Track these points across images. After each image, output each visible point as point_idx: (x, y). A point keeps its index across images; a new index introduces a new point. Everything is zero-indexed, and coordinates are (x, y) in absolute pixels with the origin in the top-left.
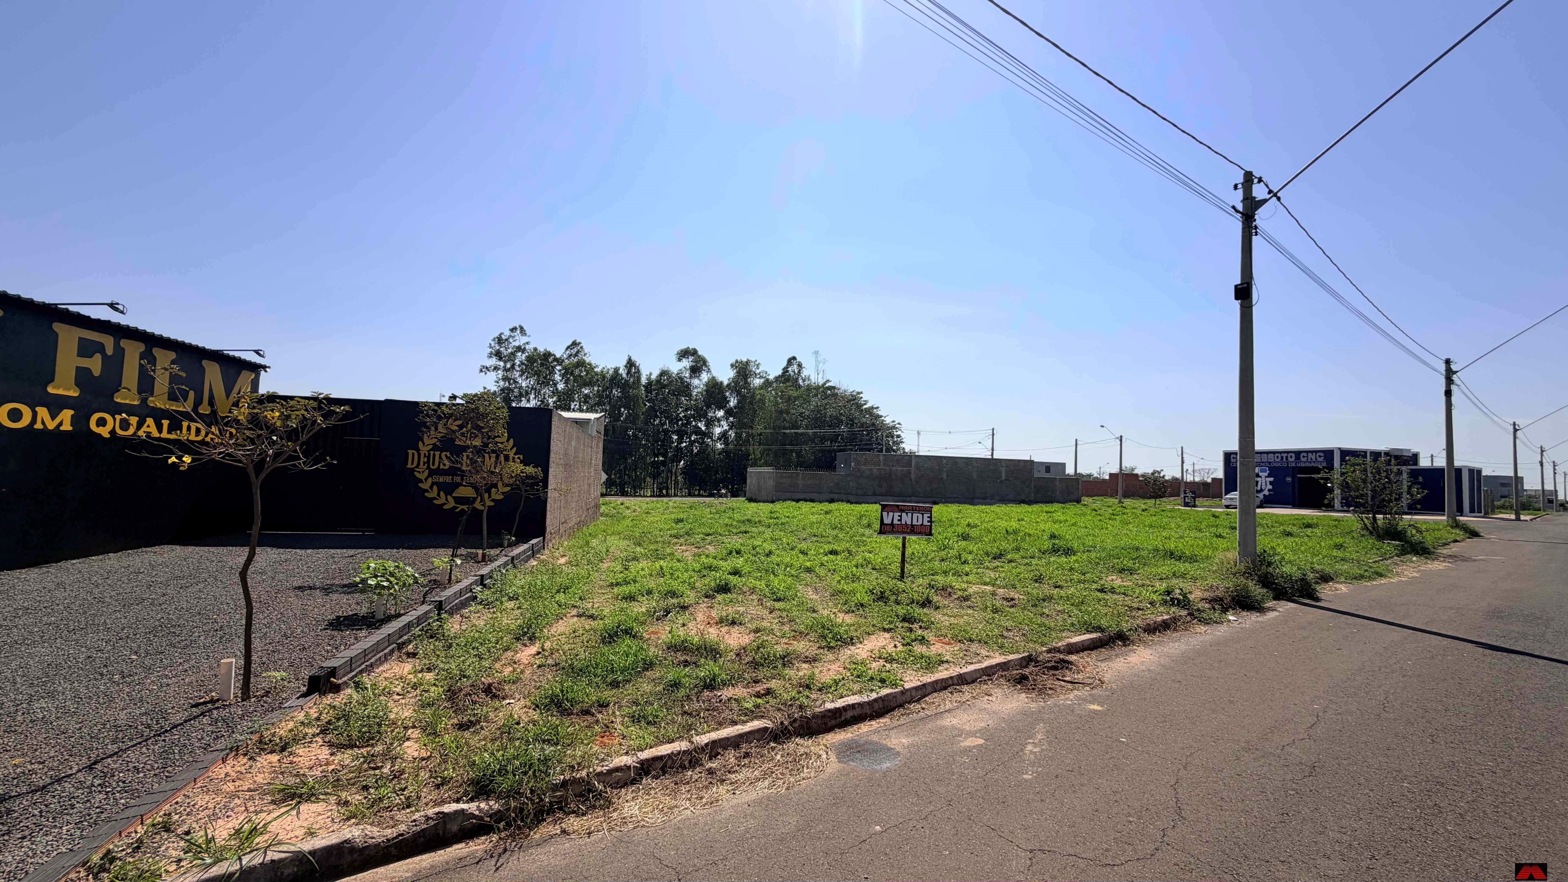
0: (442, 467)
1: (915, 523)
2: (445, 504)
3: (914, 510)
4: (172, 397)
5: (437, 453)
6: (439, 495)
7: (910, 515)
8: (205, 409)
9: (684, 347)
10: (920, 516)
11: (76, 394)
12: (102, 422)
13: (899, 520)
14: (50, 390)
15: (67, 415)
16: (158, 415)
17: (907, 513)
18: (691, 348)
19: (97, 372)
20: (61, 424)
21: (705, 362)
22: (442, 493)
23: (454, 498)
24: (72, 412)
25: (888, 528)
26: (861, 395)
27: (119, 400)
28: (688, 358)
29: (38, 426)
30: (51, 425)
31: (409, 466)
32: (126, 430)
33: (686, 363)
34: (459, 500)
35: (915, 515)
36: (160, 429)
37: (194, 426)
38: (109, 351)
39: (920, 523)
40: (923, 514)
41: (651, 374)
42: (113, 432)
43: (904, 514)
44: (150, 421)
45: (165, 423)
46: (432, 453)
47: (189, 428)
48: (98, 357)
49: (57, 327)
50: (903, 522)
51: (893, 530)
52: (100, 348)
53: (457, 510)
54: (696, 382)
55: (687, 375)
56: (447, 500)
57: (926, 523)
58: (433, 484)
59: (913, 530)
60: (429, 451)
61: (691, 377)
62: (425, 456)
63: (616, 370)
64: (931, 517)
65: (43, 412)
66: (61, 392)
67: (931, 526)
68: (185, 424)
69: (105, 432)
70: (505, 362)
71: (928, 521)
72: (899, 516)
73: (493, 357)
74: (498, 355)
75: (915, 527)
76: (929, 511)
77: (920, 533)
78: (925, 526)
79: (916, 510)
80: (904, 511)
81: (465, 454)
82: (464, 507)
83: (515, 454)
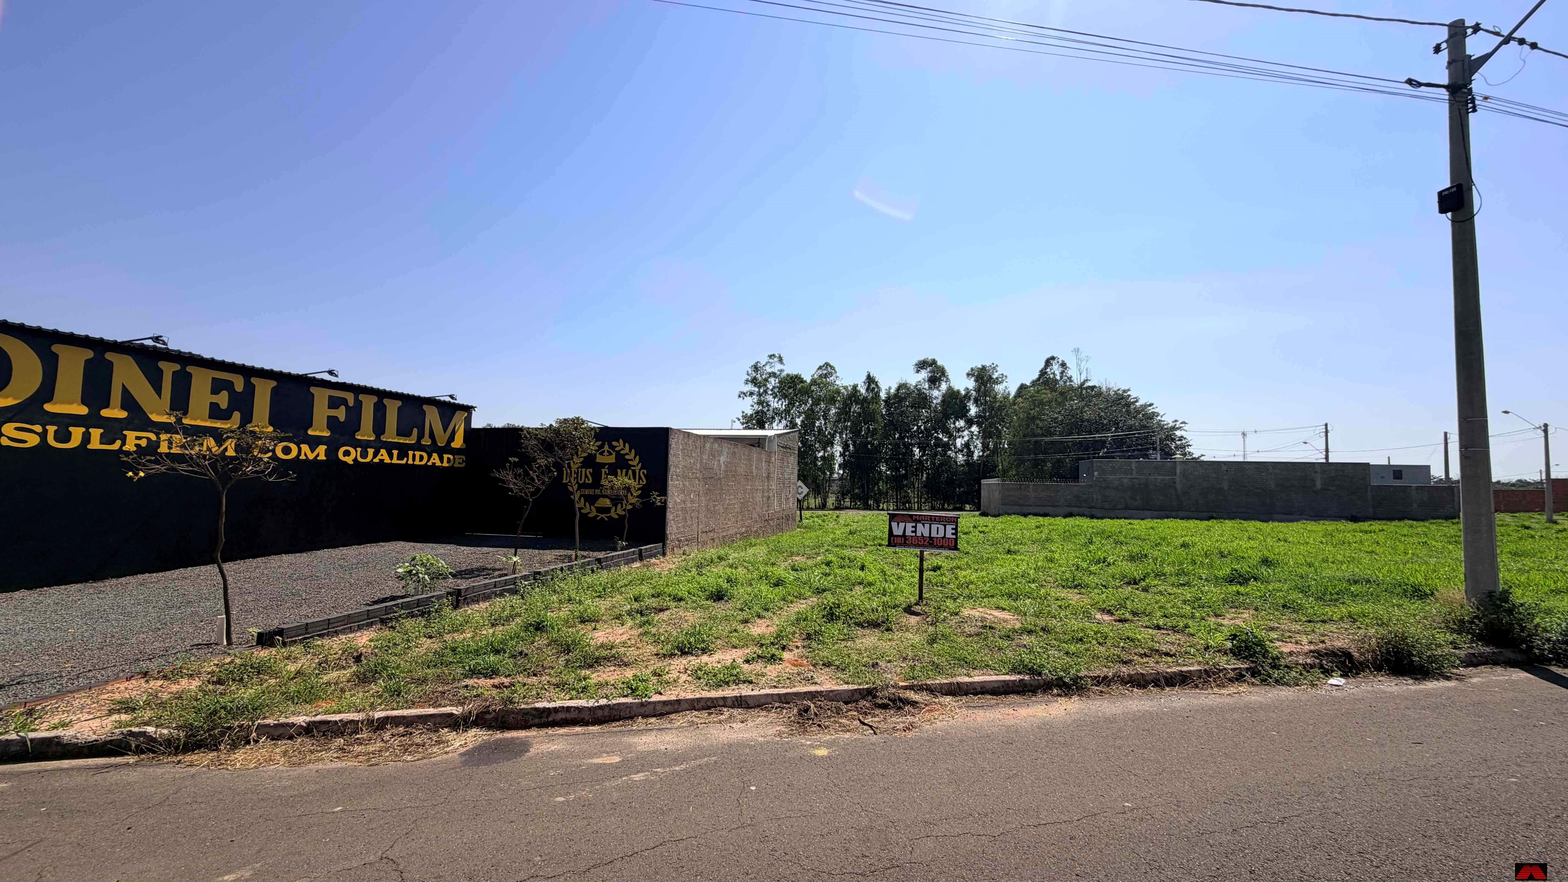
0: (587, 481)
1: (934, 534)
2: (589, 513)
3: (932, 520)
4: (399, 434)
5: (584, 470)
6: (585, 505)
7: (927, 526)
8: (426, 441)
9: (921, 359)
10: (941, 528)
11: (328, 434)
12: (347, 453)
13: (912, 532)
14: (310, 432)
15: (322, 449)
16: (389, 447)
17: (923, 524)
18: (928, 358)
19: (342, 418)
20: (318, 455)
21: (943, 372)
22: (587, 504)
23: (595, 507)
24: (326, 447)
25: (899, 540)
26: (1129, 393)
27: (359, 437)
28: (925, 369)
29: (303, 457)
30: (311, 456)
31: (564, 481)
32: (366, 457)
33: (924, 374)
34: (599, 510)
35: (934, 527)
36: (391, 456)
37: (418, 454)
38: (351, 403)
39: (941, 535)
40: (945, 526)
41: (890, 388)
42: (355, 460)
43: (919, 526)
44: (383, 451)
45: (395, 452)
46: (580, 470)
47: (414, 456)
48: (343, 408)
49: (313, 390)
50: (919, 534)
51: (905, 542)
52: (344, 402)
53: (598, 519)
54: (936, 393)
55: (927, 386)
56: (591, 510)
57: (949, 535)
58: (581, 496)
59: (931, 543)
60: (578, 468)
61: (930, 388)
62: (575, 473)
63: (855, 387)
64: (956, 529)
65: (305, 448)
66: (317, 433)
67: (956, 540)
68: (411, 453)
69: (349, 460)
70: (759, 387)
71: (953, 534)
72: (913, 527)
73: (750, 384)
74: (754, 381)
75: (935, 539)
76: (954, 522)
77: (942, 547)
78: (949, 539)
79: (935, 521)
80: (919, 521)
81: (603, 470)
82: (603, 516)
83: (640, 470)
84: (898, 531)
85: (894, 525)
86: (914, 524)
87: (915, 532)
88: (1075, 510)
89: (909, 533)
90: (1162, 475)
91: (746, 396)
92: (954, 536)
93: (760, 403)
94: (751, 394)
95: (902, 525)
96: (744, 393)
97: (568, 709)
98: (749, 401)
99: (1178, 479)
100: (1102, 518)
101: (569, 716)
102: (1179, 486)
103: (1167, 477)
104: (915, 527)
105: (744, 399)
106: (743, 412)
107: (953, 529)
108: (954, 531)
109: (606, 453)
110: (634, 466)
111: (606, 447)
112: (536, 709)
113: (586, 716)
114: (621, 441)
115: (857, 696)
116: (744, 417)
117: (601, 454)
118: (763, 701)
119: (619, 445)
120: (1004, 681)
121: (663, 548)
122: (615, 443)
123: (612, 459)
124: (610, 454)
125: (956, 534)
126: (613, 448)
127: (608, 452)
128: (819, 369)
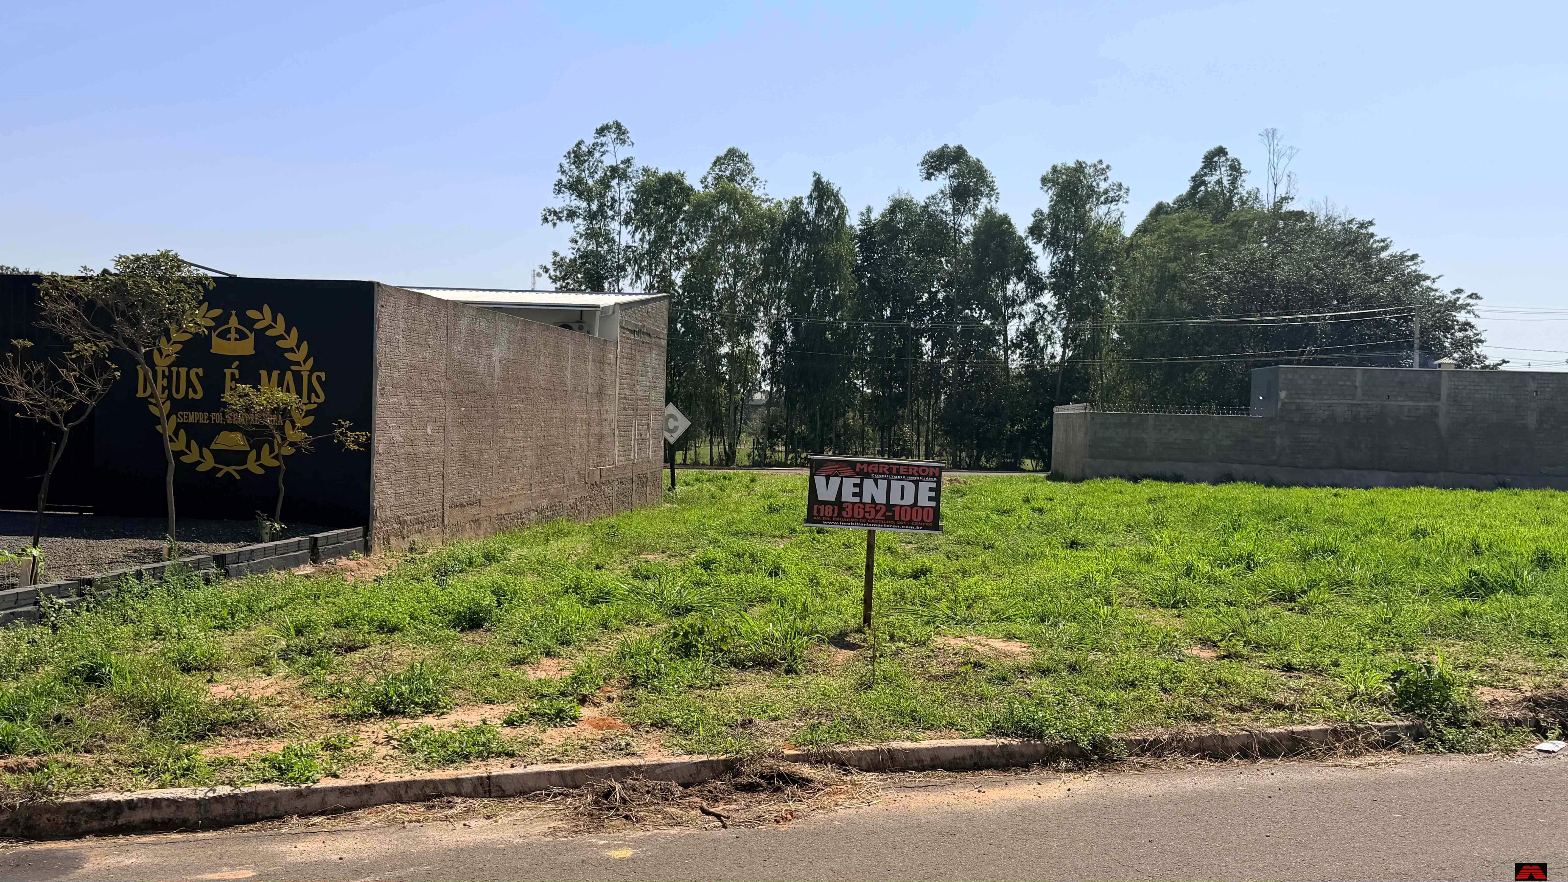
0: (191, 395)
1: (895, 500)
2: (199, 463)
3: (892, 472)
5: (183, 371)
6: (188, 446)
7: (883, 483)
9: (935, 147)
10: (910, 487)
13: (855, 495)
17: (875, 480)
18: (951, 146)
21: (982, 175)
22: (193, 443)
23: (212, 451)
25: (828, 511)
26: (1371, 230)
28: (946, 170)
31: (140, 394)
33: (942, 182)
34: (221, 456)
35: (896, 485)
40: (916, 484)
41: (869, 210)
46: (174, 369)
50: (867, 499)
53: (219, 475)
54: (965, 221)
55: (948, 207)
56: (202, 456)
57: (923, 501)
58: (179, 426)
59: (890, 515)
60: (169, 367)
61: (956, 211)
62: (164, 376)
63: (796, 204)
64: (937, 490)
67: (937, 510)
70: (589, 200)
71: (931, 499)
72: (855, 485)
73: (567, 193)
74: (577, 187)
75: (897, 509)
76: (934, 476)
77: (910, 524)
78: (923, 507)
79: (898, 474)
80: (867, 475)
81: (228, 372)
82: (231, 469)
83: (312, 371)
84: (827, 493)
85: (820, 481)
86: (858, 481)
87: (859, 495)
88: (1236, 468)
89: (847, 496)
90: (1412, 399)
91: (560, 219)
92: (933, 504)
93: (591, 235)
94: (572, 214)
95: (835, 481)
96: (555, 213)
97: (156, 802)
98: (567, 229)
99: (1442, 405)
100: (1289, 485)
101: (157, 815)
102: (1443, 422)
103: (1422, 404)
104: (860, 486)
105: (555, 224)
106: (555, 254)
107: (931, 489)
108: (933, 494)
109: (233, 335)
110: (298, 364)
111: (234, 322)
112: (93, 804)
113: (191, 815)
114: (266, 308)
115: (706, 773)
116: (558, 265)
117: (223, 335)
118: (531, 784)
119: (262, 317)
120: (974, 748)
121: (365, 535)
122: (252, 314)
123: (247, 347)
124: (243, 336)
125: (937, 499)
126: (249, 323)
127: (238, 331)
128: (718, 162)
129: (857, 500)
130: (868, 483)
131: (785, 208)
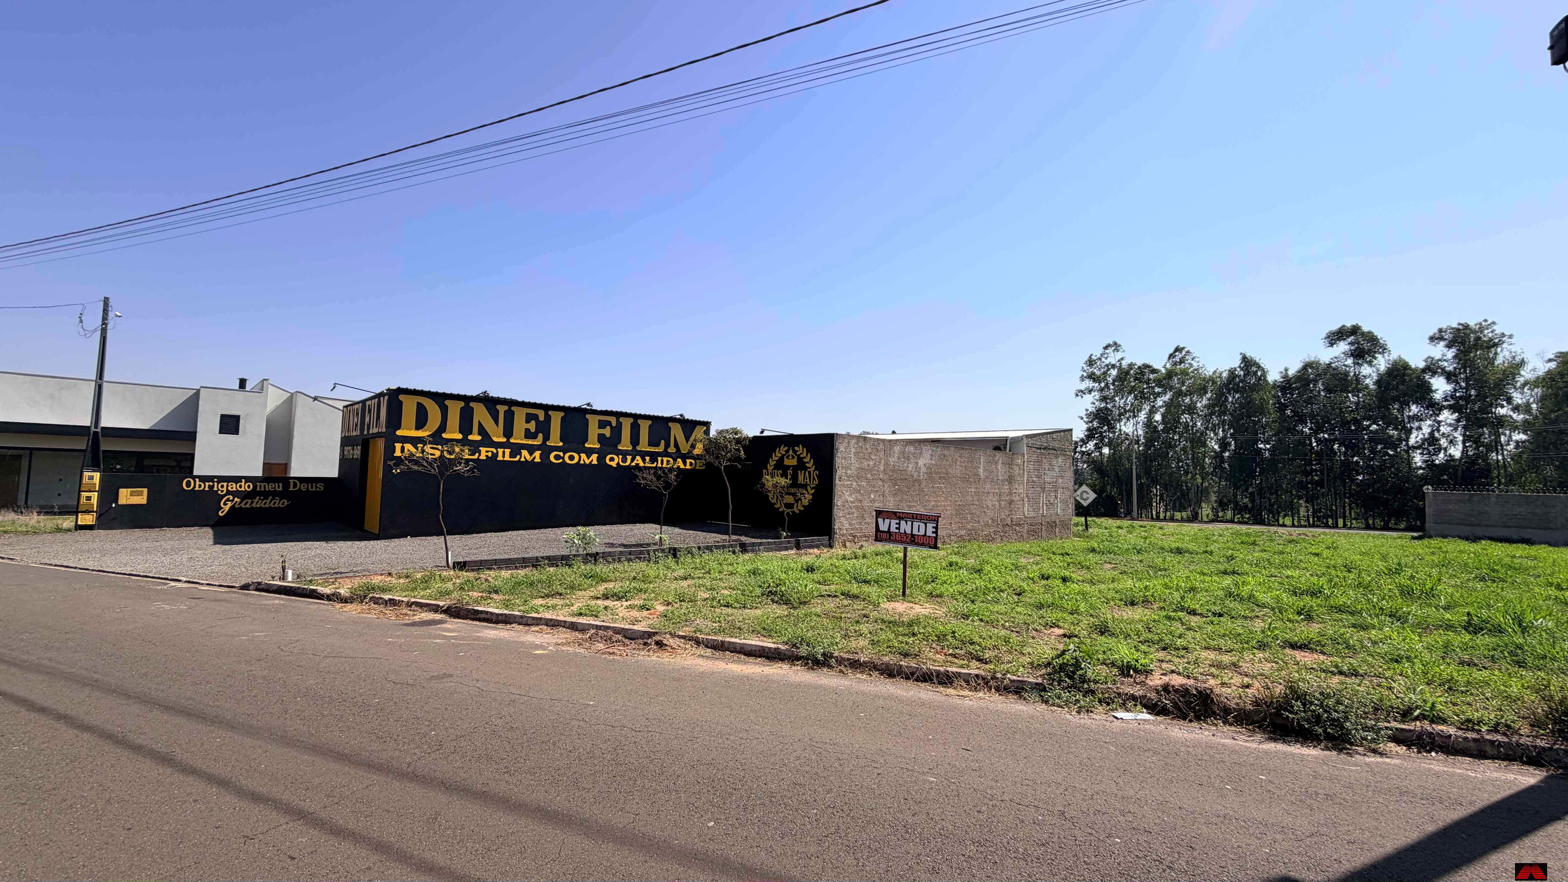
1: (915, 532)
2: (780, 508)
3: (914, 518)
4: (650, 444)
5: (776, 471)
6: (777, 501)
7: (909, 523)
8: (672, 450)
9: (1334, 327)
10: (922, 526)
11: (599, 447)
12: (612, 459)
14: (586, 445)
15: (594, 457)
16: (643, 455)
17: (906, 522)
18: (1348, 325)
19: (608, 435)
20: (592, 461)
21: (1375, 340)
23: (784, 503)
24: (597, 455)
27: (620, 448)
28: (1345, 340)
29: (582, 462)
30: (587, 462)
31: (764, 481)
32: (626, 462)
33: (1343, 347)
34: (787, 506)
35: (916, 524)
36: (644, 460)
37: (665, 459)
38: (614, 424)
39: (922, 533)
40: (926, 524)
41: (1286, 370)
42: (618, 464)
44: (638, 458)
45: (648, 458)
46: (772, 471)
47: (662, 461)
48: (608, 428)
49: (588, 416)
50: (902, 531)
51: (890, 538)
52: (609, 423)
53: (786, 513)
55: (1349, 363)
56: (780, 505)
57: (929, 533)
58: (774, 493)
59: (913, 540)
61: (1356, 365)
62: (770, 474)
64: (936, 528)
65: (583, 456)
66: (591, 446)
67: (936, 538)
68: (660, 459)
69: (614, 464)
70: (1100, 383)
71: (933, 532)
72: (897, 524)
73: (1087, 381)
74: (1092, 377)
75: (916, 537)
76: (935, 520)
77: (923, 545)
78: (929, 537)
79: (916, 519)
80: (902, 519)
81: (789, 471)
82: (789, 510)
83: (814, 471)
84: (883, 527)
85: (880, 520)
86: (898, 521)
87: (898, 528)
89: (893, 529)
91: (1084, 393)
92: (934, 535)
93: (1102, 400)
94: (1090, 391)
95: (887, 521)
98: (1088, 398)
104: (899, 524)
105: (1082, 397)
106: (1085, 410)
107: (933, 527)
108: (934, 530)
109: (791, 457)
110: (810, 468)
111: (791, 452)
114: (801, 446)
116: (1088, 415)
117: (787, 458)
119: (800, 449)
121: (829, 540)
122: (796, 448)
123: (794, 462)
124: (793, 458)
125: (936, 532)
126: (795, 452)
127: (792, 455)
128: (1171, 356)
129: (897, 531)
130: (903, 523)
131: (1225, 375)
